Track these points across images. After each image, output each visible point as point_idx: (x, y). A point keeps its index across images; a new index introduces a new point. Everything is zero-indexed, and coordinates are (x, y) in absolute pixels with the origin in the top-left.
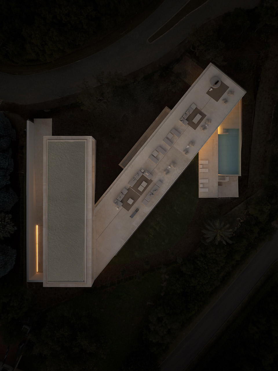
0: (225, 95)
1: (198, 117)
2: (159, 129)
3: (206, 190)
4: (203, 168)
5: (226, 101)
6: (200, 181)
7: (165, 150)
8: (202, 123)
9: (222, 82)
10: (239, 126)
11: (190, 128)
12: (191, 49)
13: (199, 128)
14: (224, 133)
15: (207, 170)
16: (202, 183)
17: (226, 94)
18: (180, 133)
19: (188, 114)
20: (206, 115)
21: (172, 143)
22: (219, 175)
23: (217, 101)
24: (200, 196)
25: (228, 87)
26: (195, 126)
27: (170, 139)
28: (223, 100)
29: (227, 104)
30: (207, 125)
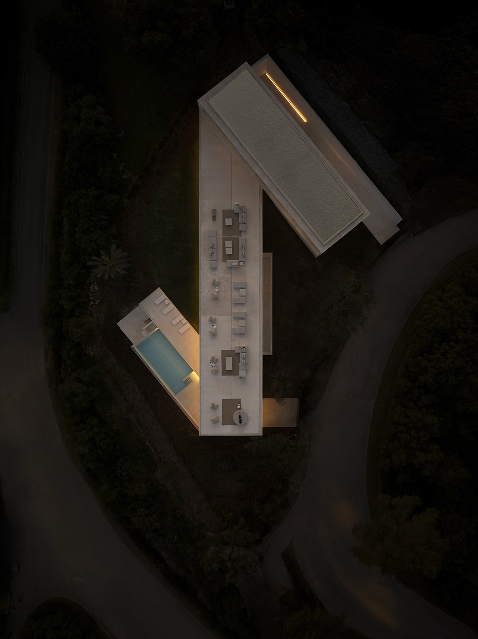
0: (219, 413)
1: (229, 367)
2: (260, 320)
3: (157, 302)
4: (181, 322)
5: (214, 407)
6: (172, 306)
7: (236, 304)
8: (220, 363)
10: (177, 398)
11: (228, 348)
13: (219, 356)
14: (187, 377)
15: (174, 322)
16: (168, 304)
17: (220, 415)
18: (235, 334)
19: (242, 360)
20: (222, 375)
21: (234, 318)
22: (158, 329)
23: (222, 400)
24: (159, 290)
25: (223, 424)
26: (225, 354)
27: (240, 320)
28: (218, 405)
29: (209, 405)
30: (213, 365)
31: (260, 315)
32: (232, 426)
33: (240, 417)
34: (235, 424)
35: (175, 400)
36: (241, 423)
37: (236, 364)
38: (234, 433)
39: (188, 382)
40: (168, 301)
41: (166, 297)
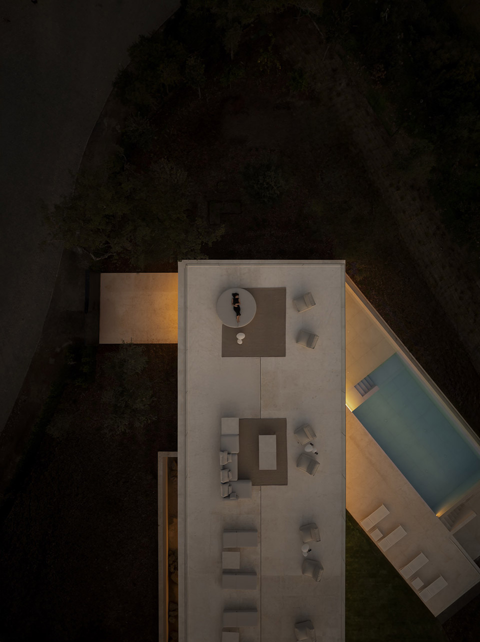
0: (293, 319)
1: (267, 444)
2: (185, 564)
4: (385, 534)
5: (308, 337)
6: (406, 573)
7: (249, 608)
8: (292, 452)
9: (251, 291)
10: (392, 345)
11: (269, 491)
12: (98, 259)
14: (367, 396)
15: (400, 532)
16: (414, 577)
17: (290, 313)
18: (252, 529)
19: (233, 462)
20: (285, 420)
21: (253, 573)
22: (439, 514)
23: (284, 355)
24: (436, 609)
25: (282, 291)
26: (279, 477)
27: (238, 568)
28: (297, 341)
29: (319, 343)
30: (309, 449)
31: (186, 578)
32: (259, 286)
33: (237, 310)
34: (250, 290)
35: (396, 340)
36: (235, 295)
37: (249, 449)
38: (253, 267)
39: (367, 385)
40: (416, 585)
41: (420, 595)
